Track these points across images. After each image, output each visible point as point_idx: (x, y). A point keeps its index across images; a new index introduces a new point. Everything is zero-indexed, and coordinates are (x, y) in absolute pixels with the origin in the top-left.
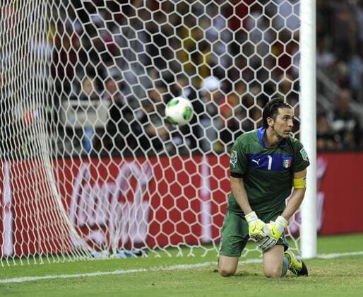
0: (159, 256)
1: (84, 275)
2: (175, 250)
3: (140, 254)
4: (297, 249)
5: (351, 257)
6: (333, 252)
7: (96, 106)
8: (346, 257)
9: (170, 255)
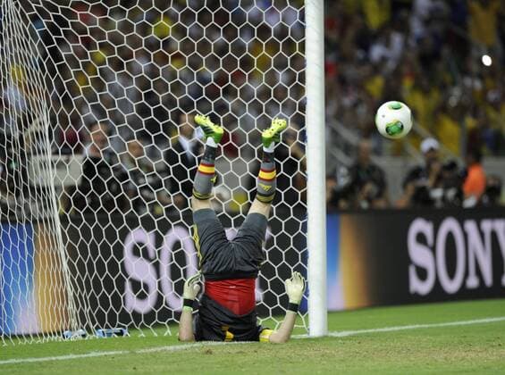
0: (143, 335)
1: (54, 358)
2: (162, 329)
3: (121, 334)
4: (305, 326)
5: (368, 335)
6: (346, 329)
7: (68, 161)
8: (361, 335)
9: (156, 334)
